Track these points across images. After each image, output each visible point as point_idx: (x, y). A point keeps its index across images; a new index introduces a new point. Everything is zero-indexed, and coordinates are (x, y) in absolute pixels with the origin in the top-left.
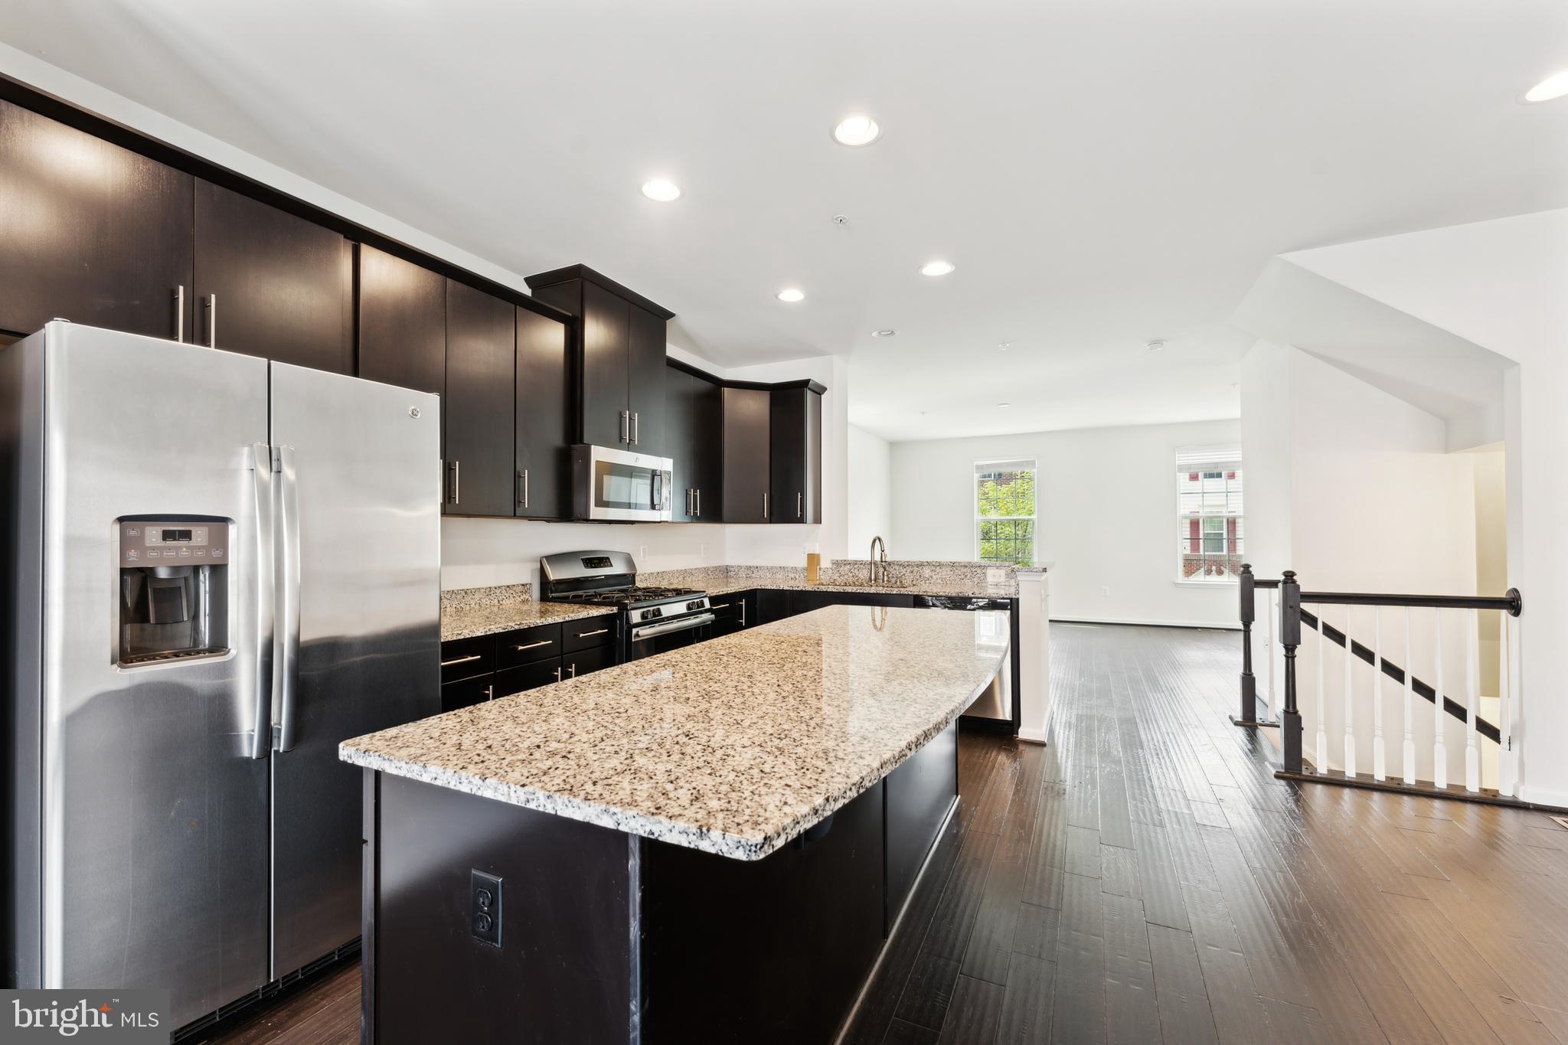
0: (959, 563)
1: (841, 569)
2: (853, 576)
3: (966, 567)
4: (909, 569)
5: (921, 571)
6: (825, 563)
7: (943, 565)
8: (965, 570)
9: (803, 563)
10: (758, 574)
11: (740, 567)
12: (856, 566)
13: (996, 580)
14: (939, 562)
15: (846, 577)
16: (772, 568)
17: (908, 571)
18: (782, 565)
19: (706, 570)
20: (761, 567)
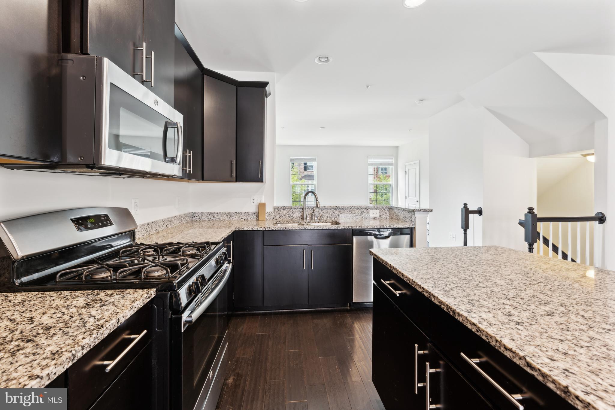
0: (355, 206)
1: (281, 212)
2: (289, 217)
3: (358, 208)
4: (325, 211)
5: (332, 212)
6: (269, 209)
7: (346, 208)
8: (358, 211)
9: (252, 209)
10: (218, 218)
11: (203, 213)
12: (291, 210)
13: (375, 216)
14: (344, 207)
15: (284, 217)
16: (229, 213)
17: (325, 212)
18: (237, 211)
19: (181, 216)
20: (220, 213)
